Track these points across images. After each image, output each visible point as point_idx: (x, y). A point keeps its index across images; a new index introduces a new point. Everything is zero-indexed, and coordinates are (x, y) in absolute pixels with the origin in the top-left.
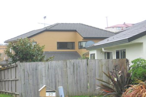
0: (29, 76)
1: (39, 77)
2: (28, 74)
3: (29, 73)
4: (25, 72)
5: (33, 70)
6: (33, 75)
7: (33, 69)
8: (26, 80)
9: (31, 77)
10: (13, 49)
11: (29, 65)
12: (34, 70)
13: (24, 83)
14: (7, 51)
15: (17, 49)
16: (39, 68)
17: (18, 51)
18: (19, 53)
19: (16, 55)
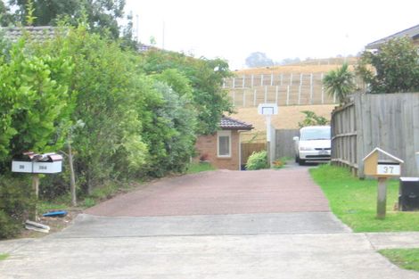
0: (380, 127)
1: (405, 128)
2: (380, 122)
3: (381, 118)
4: (373, 117)
5: (391, 113)
6: (391, 125)
7: (391, 109)
8: (374, 136)
9: (385, 129)
10: (372, 62)
11: (382, 102)
12: (393, 111)
13: (369, 143)
14: (359, 67)
15: (382, 63)
16: (406, 107)
17: (384, 67)
18: (387, 71)
19: (379, 77)
